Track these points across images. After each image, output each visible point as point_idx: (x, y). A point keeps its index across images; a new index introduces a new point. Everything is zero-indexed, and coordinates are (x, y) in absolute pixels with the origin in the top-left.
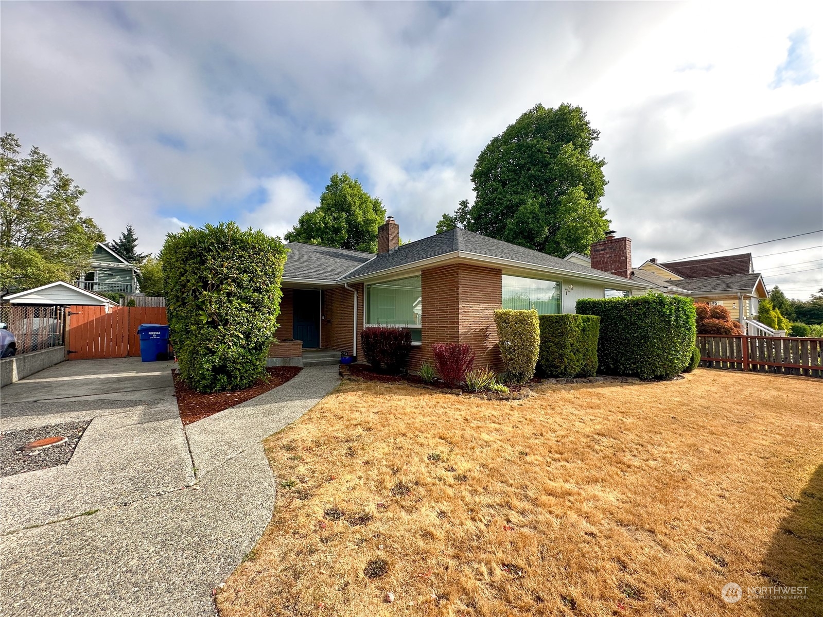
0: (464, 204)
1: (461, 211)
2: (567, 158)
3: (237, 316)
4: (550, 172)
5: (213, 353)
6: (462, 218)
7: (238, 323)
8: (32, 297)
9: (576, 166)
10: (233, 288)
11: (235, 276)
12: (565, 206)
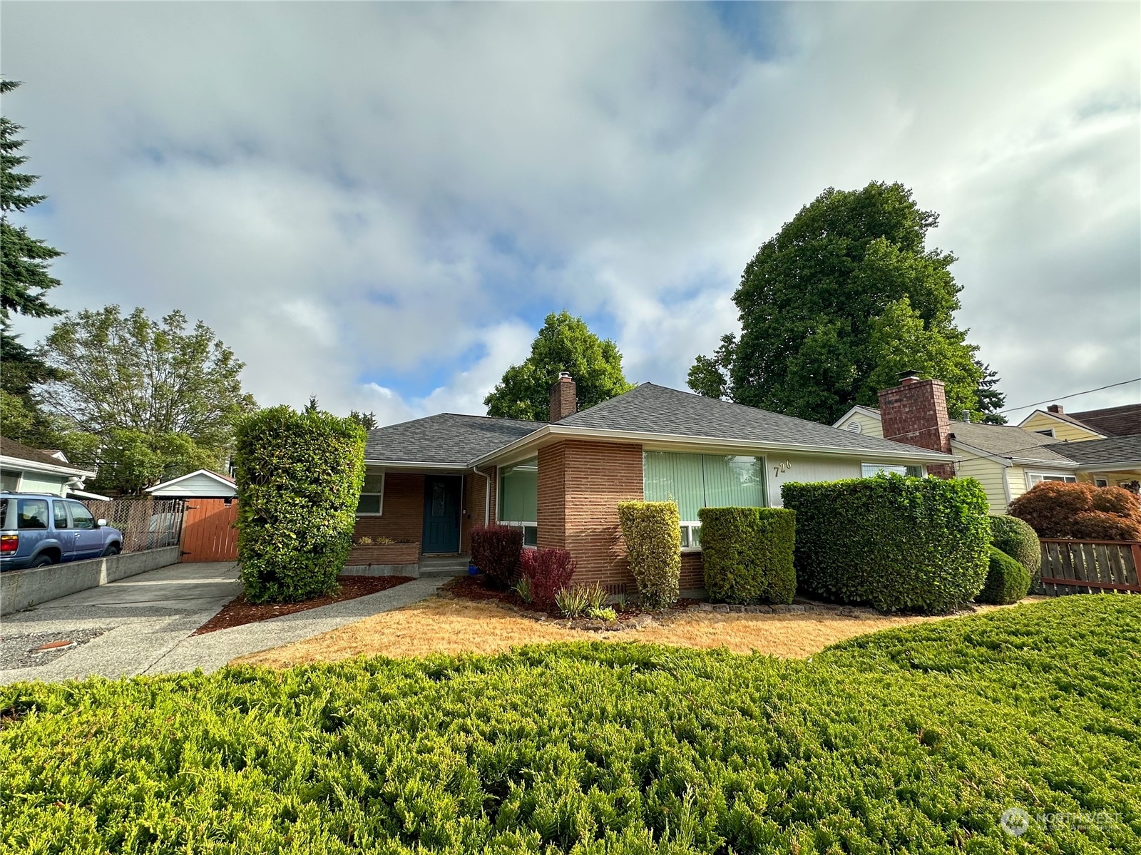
0: (728, 339)
1: (724, 350)
2: (881, 259)
3: (288, 513)
4: (855, 282)
5: (259, 556)
6: (726, 361)
7: (291, 521)
8: (173, 489)
9: (897, 269)
10: (285, 480)
11: (287, 466)
12: (880, 331)
